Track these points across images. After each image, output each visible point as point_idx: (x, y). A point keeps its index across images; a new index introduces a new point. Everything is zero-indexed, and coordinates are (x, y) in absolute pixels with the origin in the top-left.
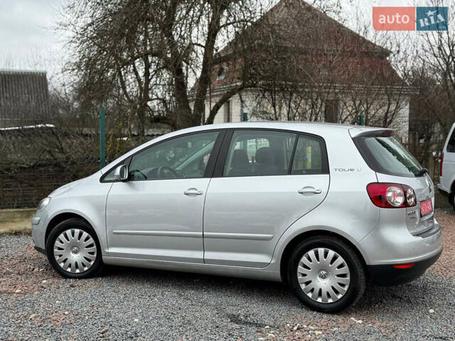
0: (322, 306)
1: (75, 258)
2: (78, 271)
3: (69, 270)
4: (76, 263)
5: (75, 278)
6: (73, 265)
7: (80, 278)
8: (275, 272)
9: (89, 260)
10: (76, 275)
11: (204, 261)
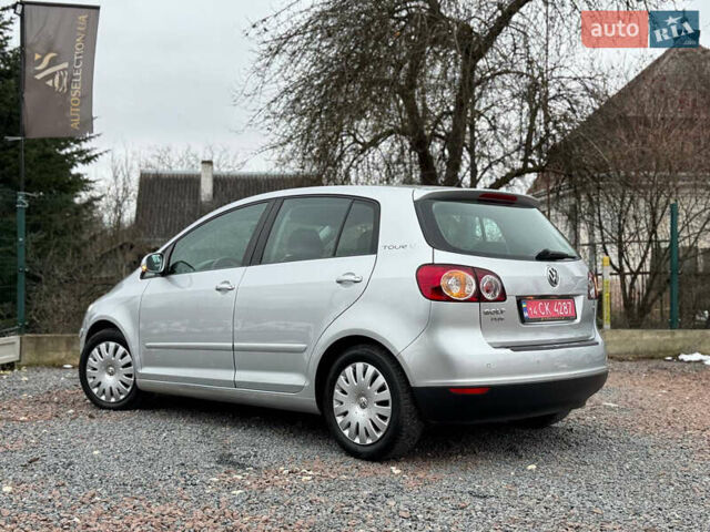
0: (360, 449)
1: (109, 381)
2: (113, 400)
3: (103, 398)
4: (111, 388)
5: (110, 409)
6: (108, 391)
7: (115, 409)
8: (308, 399)
9: (127, 386)
10: (111, 406)
11: (235, 384)
